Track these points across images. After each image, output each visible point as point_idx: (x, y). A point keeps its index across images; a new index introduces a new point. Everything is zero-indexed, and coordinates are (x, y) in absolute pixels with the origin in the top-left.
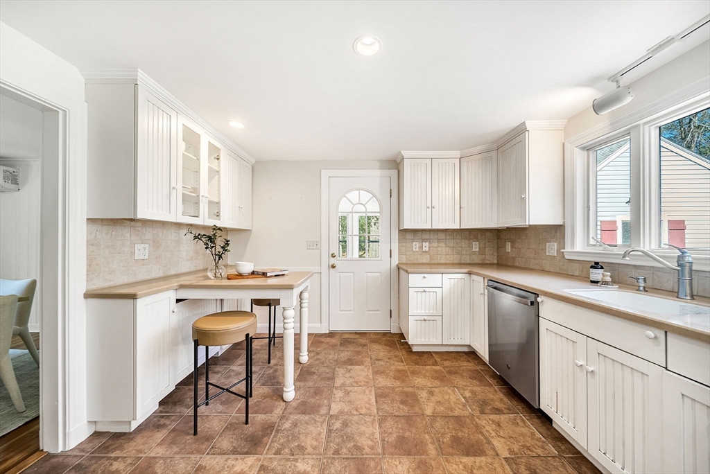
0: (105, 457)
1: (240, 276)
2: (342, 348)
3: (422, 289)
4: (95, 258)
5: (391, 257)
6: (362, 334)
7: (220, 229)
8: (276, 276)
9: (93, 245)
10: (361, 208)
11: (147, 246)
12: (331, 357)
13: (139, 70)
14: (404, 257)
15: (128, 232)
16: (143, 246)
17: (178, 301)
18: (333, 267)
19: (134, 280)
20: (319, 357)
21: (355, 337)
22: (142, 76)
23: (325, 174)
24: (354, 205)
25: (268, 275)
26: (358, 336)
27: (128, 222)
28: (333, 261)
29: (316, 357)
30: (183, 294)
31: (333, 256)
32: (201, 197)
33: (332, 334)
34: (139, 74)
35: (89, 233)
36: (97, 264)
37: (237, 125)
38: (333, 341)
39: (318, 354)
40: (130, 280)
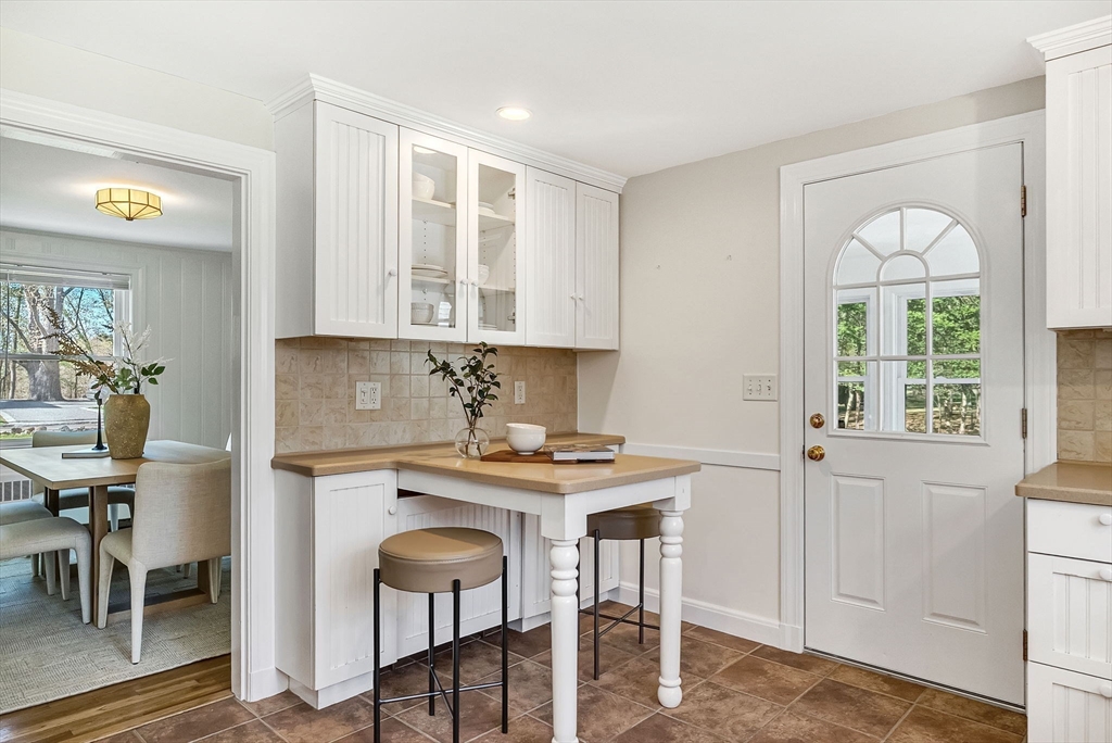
0: (270, 731)
1: (513, 456)
2: (802, 706)
3: (1090, 569)
4: (290, 404)
5: (1024, 434)
6: (904, 687)
7: (493, 350)
8: (580, 462)
9: (285, 382)
10: (911, 268)
11: (379, 385)
12: (749, 716)
13: (311, 75)
14: (1088, 438)
15: (343, 361)
16: (371, 385)
17: (402, 493)
18: (815, 456)
19: (354, 446)
20: (719, 706)
21: (874, 689)
22: (322, 85)
23: (791, 175)
24: (883, 259)
25: (557, 456)
26: (886, 687)
27: (345, 343)
28: (815, 438)
29: (708, 704)
30: (411, 482)
31: (818, 423)
32: (458, 285)
33: (807, 660)
34: (313, 82)
35: (279, 362)
36: (293, 414)
37: (515, 113)
38: (795, 678)
39: (724, 696)
40: (347, 446)
